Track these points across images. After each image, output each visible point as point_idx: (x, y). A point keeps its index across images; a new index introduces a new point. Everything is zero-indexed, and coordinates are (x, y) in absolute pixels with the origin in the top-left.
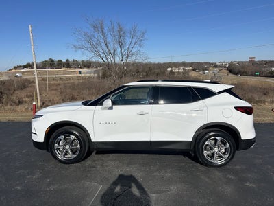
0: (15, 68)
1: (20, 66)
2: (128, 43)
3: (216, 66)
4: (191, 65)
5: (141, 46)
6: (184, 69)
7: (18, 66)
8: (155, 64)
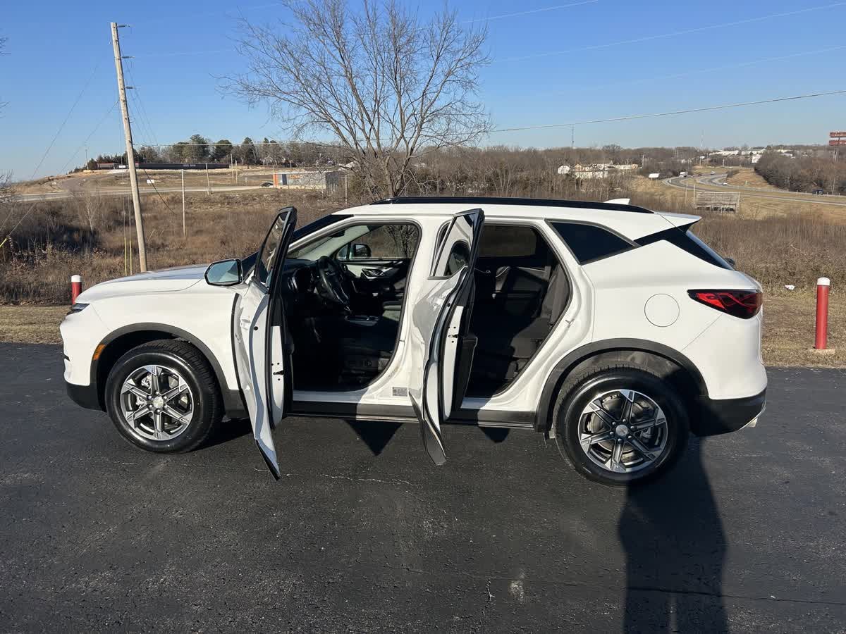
0: (93, 165)
1: (108, 160)
2: (423, 76)
3: (716, 161)
4: (635, 156)
5: (468, 84)
6: (612, 171)
7: (101, 160)
8: (517, 153)
